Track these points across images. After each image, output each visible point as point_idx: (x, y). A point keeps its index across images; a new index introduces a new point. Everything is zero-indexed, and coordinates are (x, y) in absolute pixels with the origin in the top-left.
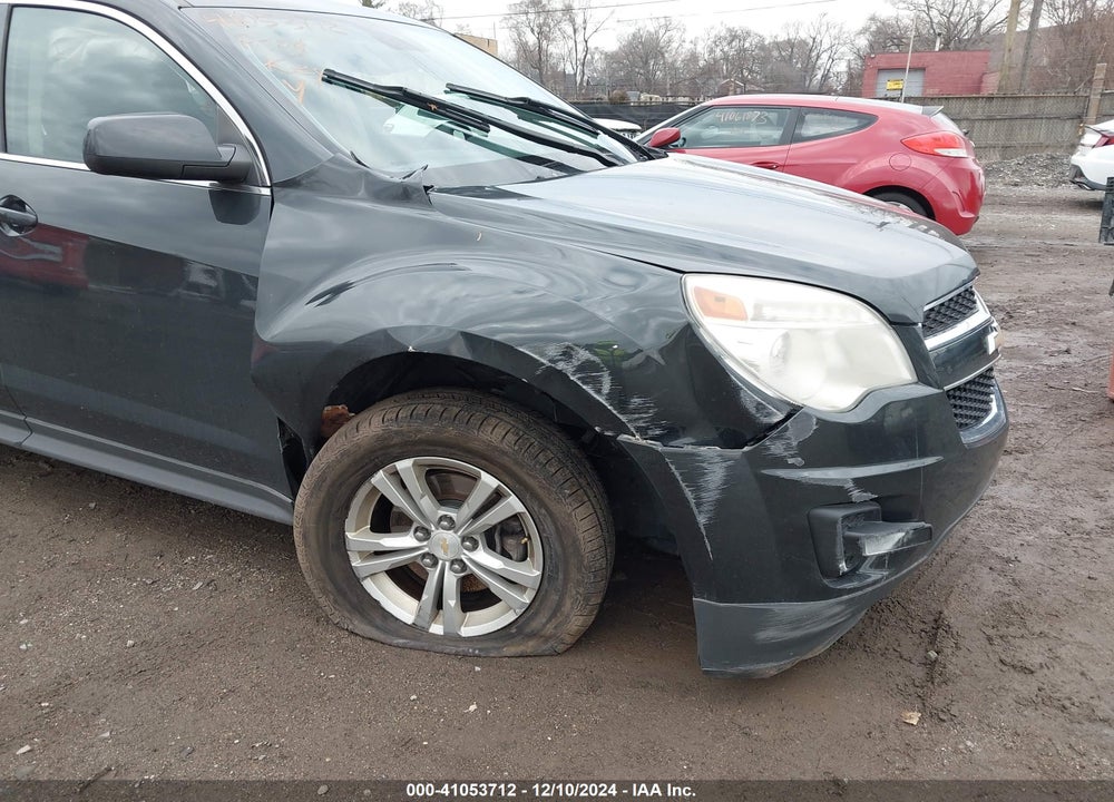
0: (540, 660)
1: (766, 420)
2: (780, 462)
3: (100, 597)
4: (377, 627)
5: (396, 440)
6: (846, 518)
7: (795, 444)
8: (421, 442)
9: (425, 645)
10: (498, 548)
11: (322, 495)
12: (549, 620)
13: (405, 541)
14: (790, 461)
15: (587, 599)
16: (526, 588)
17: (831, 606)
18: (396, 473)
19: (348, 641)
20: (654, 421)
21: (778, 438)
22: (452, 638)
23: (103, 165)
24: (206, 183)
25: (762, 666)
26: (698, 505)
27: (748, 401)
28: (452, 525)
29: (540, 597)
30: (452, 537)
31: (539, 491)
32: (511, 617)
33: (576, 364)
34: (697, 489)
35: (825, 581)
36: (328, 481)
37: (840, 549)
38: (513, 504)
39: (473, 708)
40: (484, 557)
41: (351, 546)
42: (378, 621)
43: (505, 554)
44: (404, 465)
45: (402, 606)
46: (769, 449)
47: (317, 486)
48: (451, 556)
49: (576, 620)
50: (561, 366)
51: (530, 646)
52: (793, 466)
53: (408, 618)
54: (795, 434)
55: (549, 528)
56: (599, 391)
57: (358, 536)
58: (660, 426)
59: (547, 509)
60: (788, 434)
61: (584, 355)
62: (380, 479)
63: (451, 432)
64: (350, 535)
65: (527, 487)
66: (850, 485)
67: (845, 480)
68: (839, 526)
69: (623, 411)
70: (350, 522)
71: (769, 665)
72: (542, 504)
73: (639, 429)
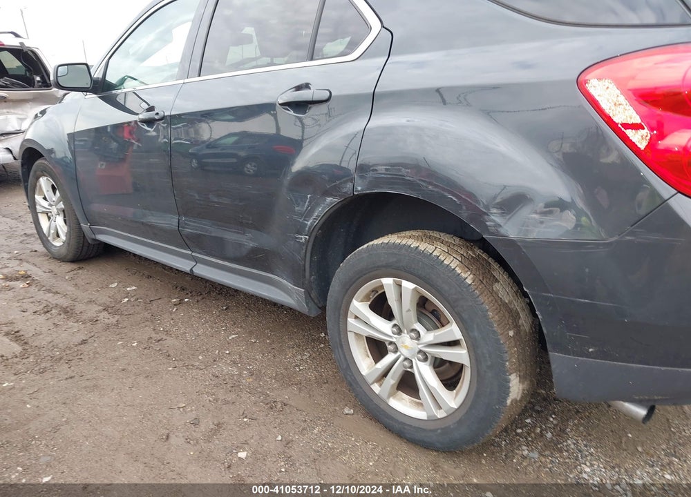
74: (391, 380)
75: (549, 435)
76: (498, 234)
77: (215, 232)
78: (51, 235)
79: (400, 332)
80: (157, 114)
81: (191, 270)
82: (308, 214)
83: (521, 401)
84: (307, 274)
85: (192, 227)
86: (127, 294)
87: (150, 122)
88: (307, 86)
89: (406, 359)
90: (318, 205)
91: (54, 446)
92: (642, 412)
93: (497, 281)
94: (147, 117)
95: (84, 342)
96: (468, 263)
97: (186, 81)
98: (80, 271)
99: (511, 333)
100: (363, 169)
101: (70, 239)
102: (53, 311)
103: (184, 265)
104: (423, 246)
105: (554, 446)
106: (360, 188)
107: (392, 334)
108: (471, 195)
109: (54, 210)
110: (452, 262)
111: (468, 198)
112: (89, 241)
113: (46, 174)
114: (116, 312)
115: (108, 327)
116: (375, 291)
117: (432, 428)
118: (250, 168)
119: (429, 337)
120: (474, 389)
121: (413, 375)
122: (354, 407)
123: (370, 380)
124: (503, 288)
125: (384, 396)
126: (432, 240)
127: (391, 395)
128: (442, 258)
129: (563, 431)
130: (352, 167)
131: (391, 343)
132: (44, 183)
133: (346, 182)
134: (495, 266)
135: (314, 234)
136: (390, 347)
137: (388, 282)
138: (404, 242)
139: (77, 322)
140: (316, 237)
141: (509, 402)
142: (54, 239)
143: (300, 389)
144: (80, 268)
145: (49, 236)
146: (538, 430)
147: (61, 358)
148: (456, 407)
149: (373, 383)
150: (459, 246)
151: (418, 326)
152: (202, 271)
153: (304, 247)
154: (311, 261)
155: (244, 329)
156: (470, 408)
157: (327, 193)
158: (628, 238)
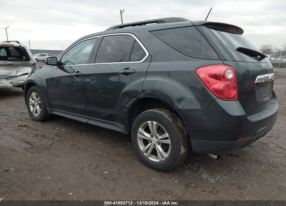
74: (149, 151)
75: (195, 169)
76: (177, 108)
77: (97, 110)
78: (34, 112)
79: (152, 137)
80: (80, 74)
81: (87, 122)
82: (127, 104)
83: (185, 154)
84: (126, 121)
85: (89, 108)
86: (63, 131)
87: (77, 76)
88: (128, 69)
89: (154, 144)
90: (130, 101)
91: (49, 170)
92: (216, 157)
93: (178, 121)
94: (76, 74)
95: (51, 144)
96: (170, 116)
97: (90, 64)
98: (45, 124)
99: (181, 135)
100: (143, 91)
101: (42, 113)
102: (39, 136)
103: (85, 121)
104: (159, 112)
105: (196, 171)
106: (142, 96)
107: (150, 137)
108: (171, 98)
109: (36, 103)
110: (167, 116)
111: (170, 99)
112: (49, 114)
113: (35, 91)
114: (60, 137)
115: (58, 141)
116: (145, 125)
117: (161, 164)
118: (101, 91)
119: (160, 137)
120: (172, 151)
121: (156, 149)
122: (138, 162)
123: (143, 152)
124: (179, 123)
125: (147, 156)
126: (161, 110)
127: (149, 156)
128: (164, 115)
129: (199, 168)
130: (140, 91)
131: (150, 140)
132: (34, 94)
133: (139, 94)
134: (178, 118)
135: (129, 109)
136: (149, 141)
137: (149, 122)
138: (154, 111)
139: (47, 139)
140: (129, 110)
141: (181, 154)
142: (35, 114)
143: (122, 157)
144: (44, 124)
145: (33, 112)
146: (192, 167)
147: (45, 149)
148: (167, 157)
149: (144, 153)
150: (169, 112)
151: (157, 135)
152: (91, 122)
153: (125, 113)
154: (127, 117)
155: (103, 141)
156: (171, 156)
157: (133, 98)
158: (207, 109)
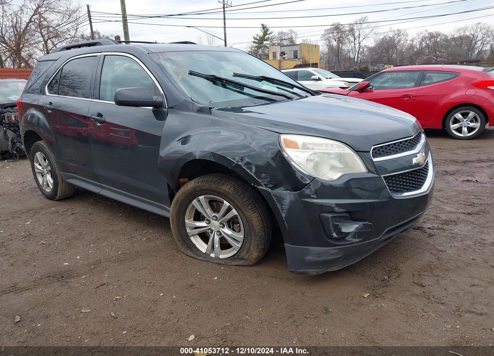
0: (244, 267)
1: (304, 182)
2: (309, 197)
3: (115, 241)
4: (195, 254)
5: (198, 189)
6: (332, 217)
7: (313, 190)
8: (205, 190)
9: (208, 260)
10: (232, 228)
11: (177, 207)
12: (247, 254)
13: (203, 224)
14: (312, 196)
15: (258, 246)
16: (239, 242)
17: (332, 249)
18: (199, 201)
19: (185, 257)
20: (270, 182)
21: (307, 188)
22: (217, 258)
23: (120, 103)
24: (151, 108)
25: (310, 270)
26: (282, 210)
27: (299, 176)
28: (217, 219)
29: (243, 245)
30: (217, 223)
31: (241, 207)
32: (235, 252)
33: (245, 163)
34: (281, 204)
35: (328, 240)
36: (179, 202)
37: (332, 229)
38: (234, 212)
39: (216, 278)
40: (227, 231)
41: (187, 225)
42: (195, 252)
43: (234, 230)
44: (201, 198)
45: (202, 247)
46: (305, 192)
47: (176, 204)
48: (217, 230)
49: (255, 254)
50: (240, 163)
51: (241, 262)
52: (313, 198)
53: (204, 251)
54: (313, 188)
55: (245, 221)
56: (251, 172)
57: (189, 222)
58: (272, 184)
59: (244, 214)
60: (311, 187)
61: (247, 160)
62: (195, 202)
63: (214, 186)
64: (186, 221)
65: (237, 206)
66: (334, 206)
67: (332, 204)
68: (330, 220)
69: (260, 178)
70: (186, 217)
71: (312, 270)
72: (242, 212)
73: (265, 185)
